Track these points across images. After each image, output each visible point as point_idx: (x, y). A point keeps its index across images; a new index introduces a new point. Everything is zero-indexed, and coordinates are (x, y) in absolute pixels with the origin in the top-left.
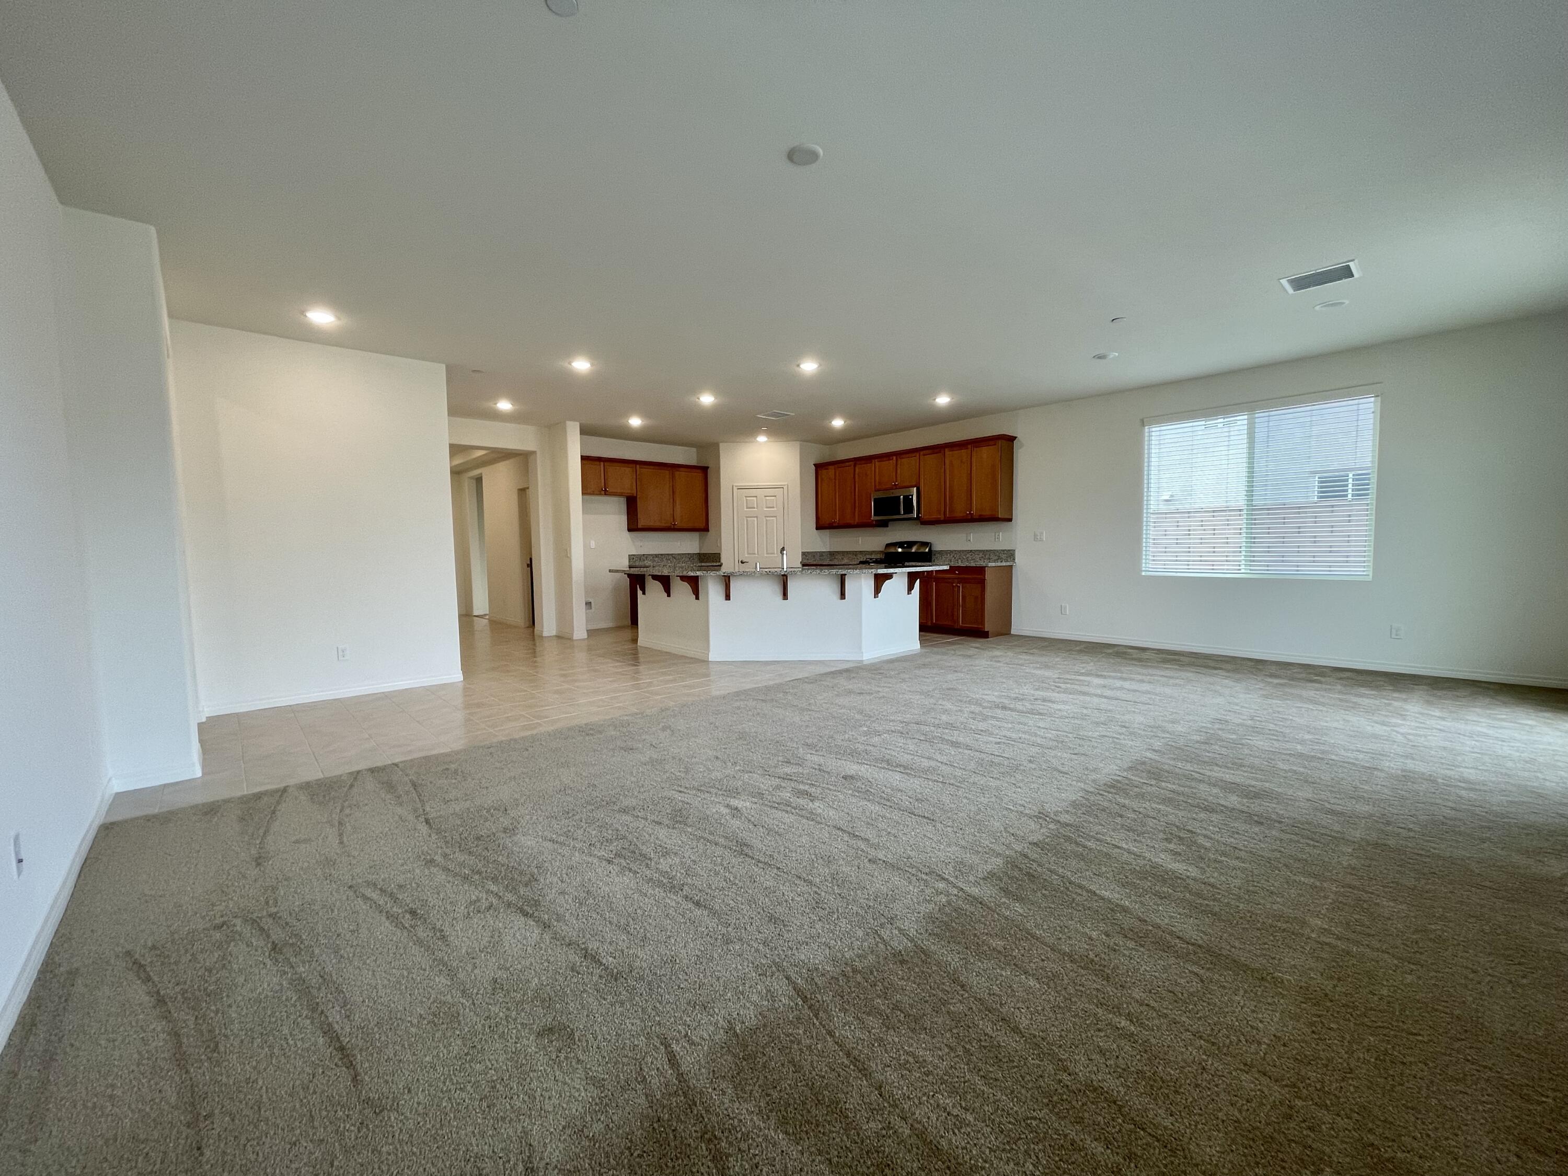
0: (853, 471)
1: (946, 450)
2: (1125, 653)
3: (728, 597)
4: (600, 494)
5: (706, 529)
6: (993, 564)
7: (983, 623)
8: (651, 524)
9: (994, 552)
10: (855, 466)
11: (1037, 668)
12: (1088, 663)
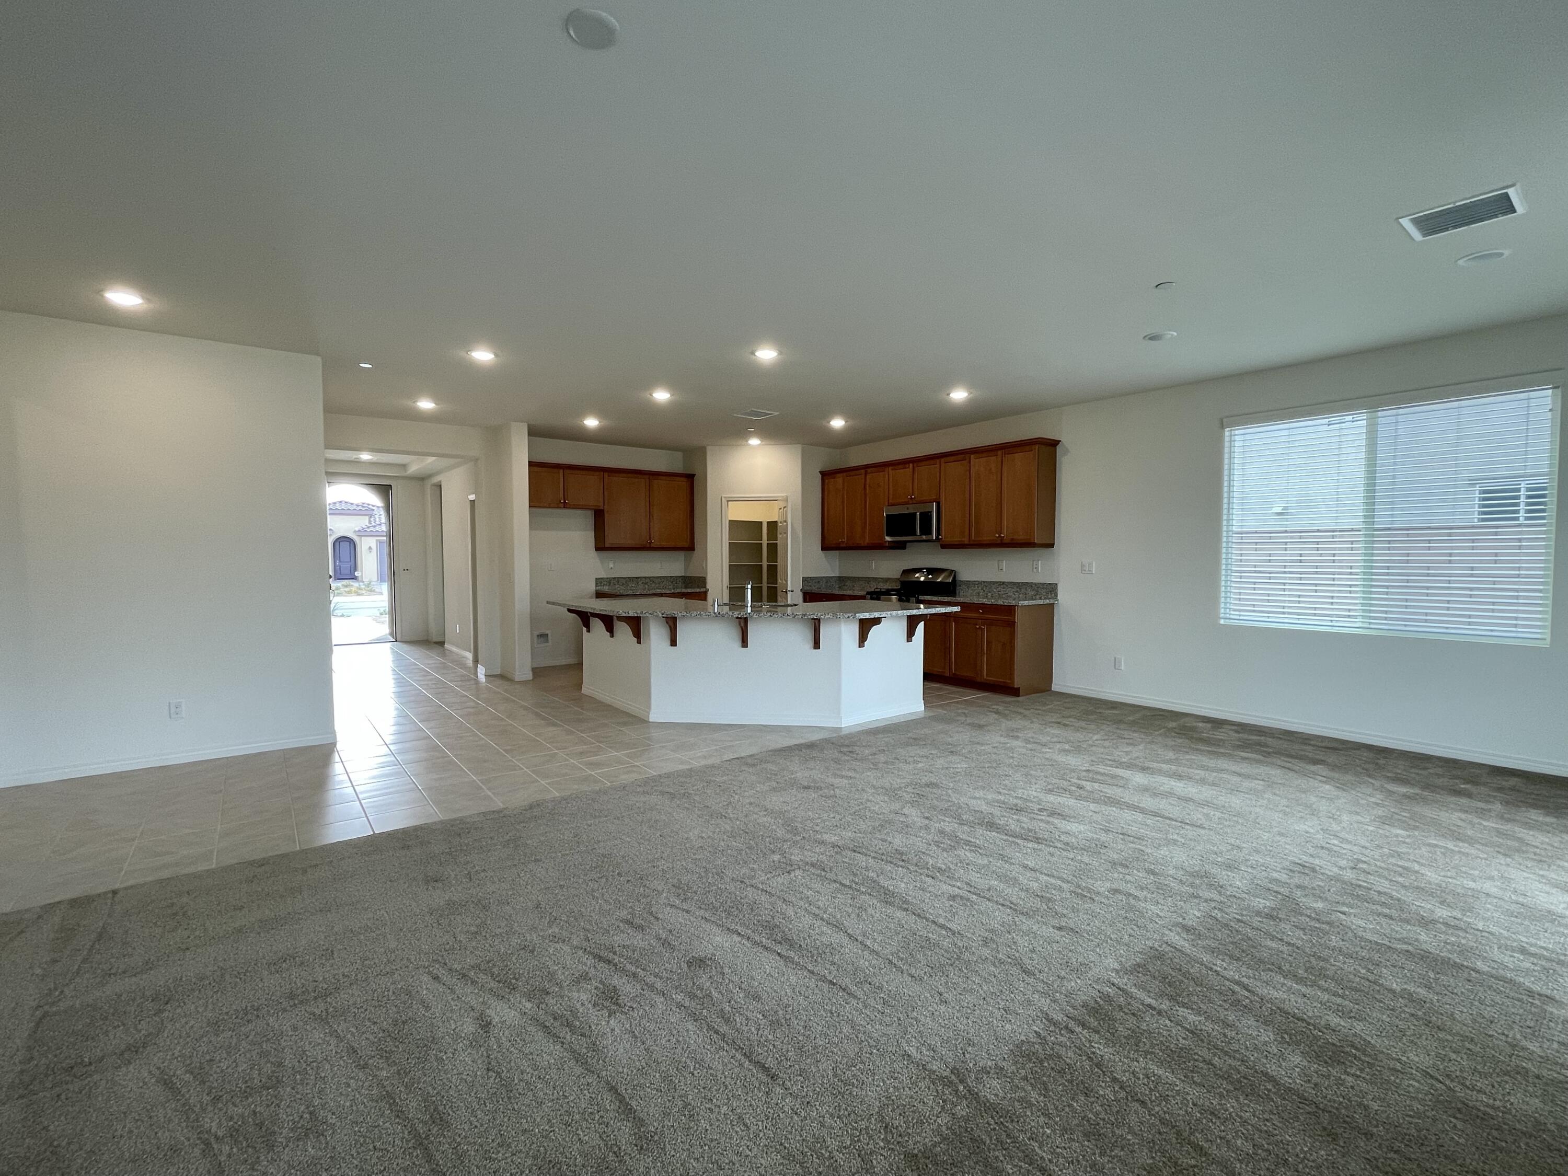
0: (863, 481)
1: (972, 456)
2: (1193, 729)
3: (673, 643)
4: (558, 507)
5: (691, 548)
6: (1026, 603)
7: (1011, 675)
8: (622, 542)
9: (1030, 585)
10: (866, 474)
11: (1065, 751)
12: (1134, 745)
